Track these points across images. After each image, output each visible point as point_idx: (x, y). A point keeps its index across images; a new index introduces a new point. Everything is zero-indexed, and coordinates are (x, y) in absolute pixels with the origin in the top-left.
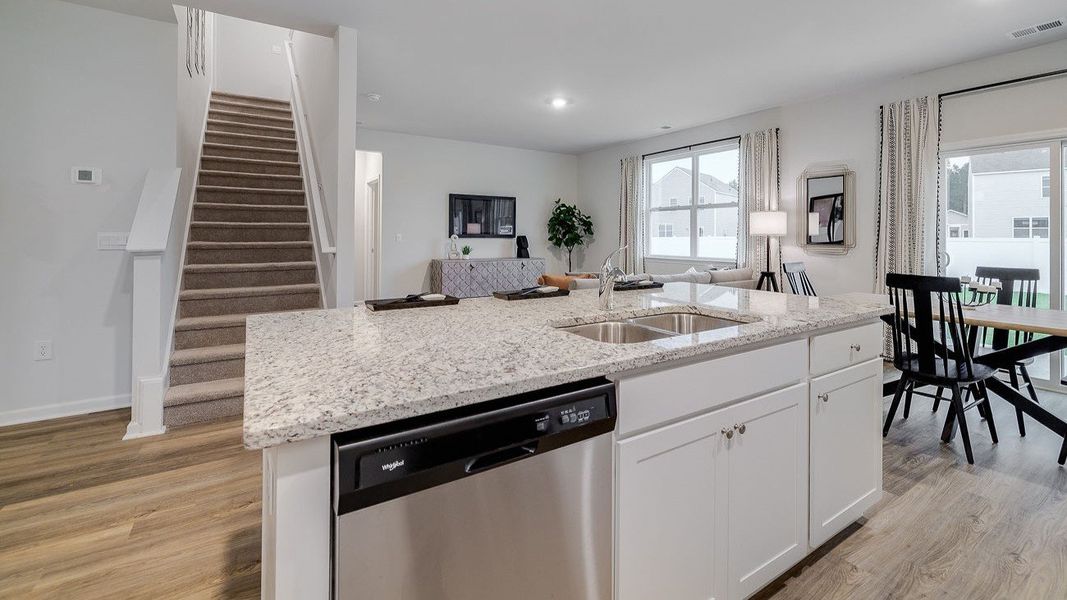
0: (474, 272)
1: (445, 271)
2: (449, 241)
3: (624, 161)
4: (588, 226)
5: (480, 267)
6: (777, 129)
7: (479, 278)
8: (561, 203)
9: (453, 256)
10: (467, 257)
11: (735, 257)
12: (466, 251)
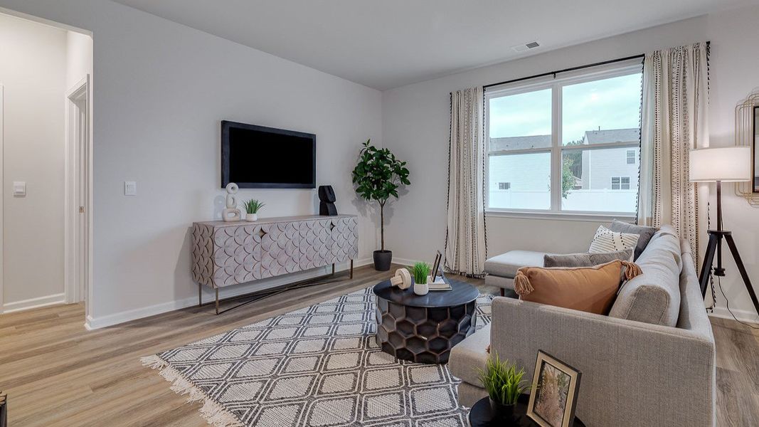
0: (266, 240)
1: (220, 240)
2: (223, 193)
3: (455, 95)
4: (403, 173)
5: (275, 233)
6: (708, 43)
7: (274, 250)
8: (370, 146)
9: (230, 217)
10: (254, 217)
11: (633, 210)
12: (252, 208)
